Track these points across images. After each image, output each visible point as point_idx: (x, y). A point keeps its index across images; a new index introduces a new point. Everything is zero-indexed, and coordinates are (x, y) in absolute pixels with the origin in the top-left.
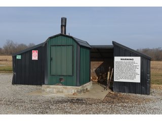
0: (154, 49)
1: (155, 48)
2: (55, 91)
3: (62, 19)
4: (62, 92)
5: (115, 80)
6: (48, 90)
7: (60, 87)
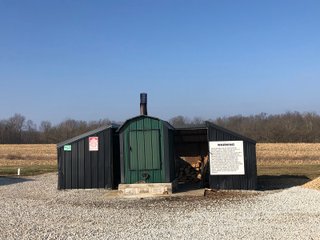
0: (252, 117)
1: (254, 115)
2: (137, 191)
3: (141, 95)
4: (147, 192)
5: (212, 173)
6: (127, 190)
7: (144, 186)
